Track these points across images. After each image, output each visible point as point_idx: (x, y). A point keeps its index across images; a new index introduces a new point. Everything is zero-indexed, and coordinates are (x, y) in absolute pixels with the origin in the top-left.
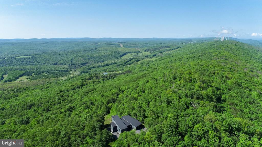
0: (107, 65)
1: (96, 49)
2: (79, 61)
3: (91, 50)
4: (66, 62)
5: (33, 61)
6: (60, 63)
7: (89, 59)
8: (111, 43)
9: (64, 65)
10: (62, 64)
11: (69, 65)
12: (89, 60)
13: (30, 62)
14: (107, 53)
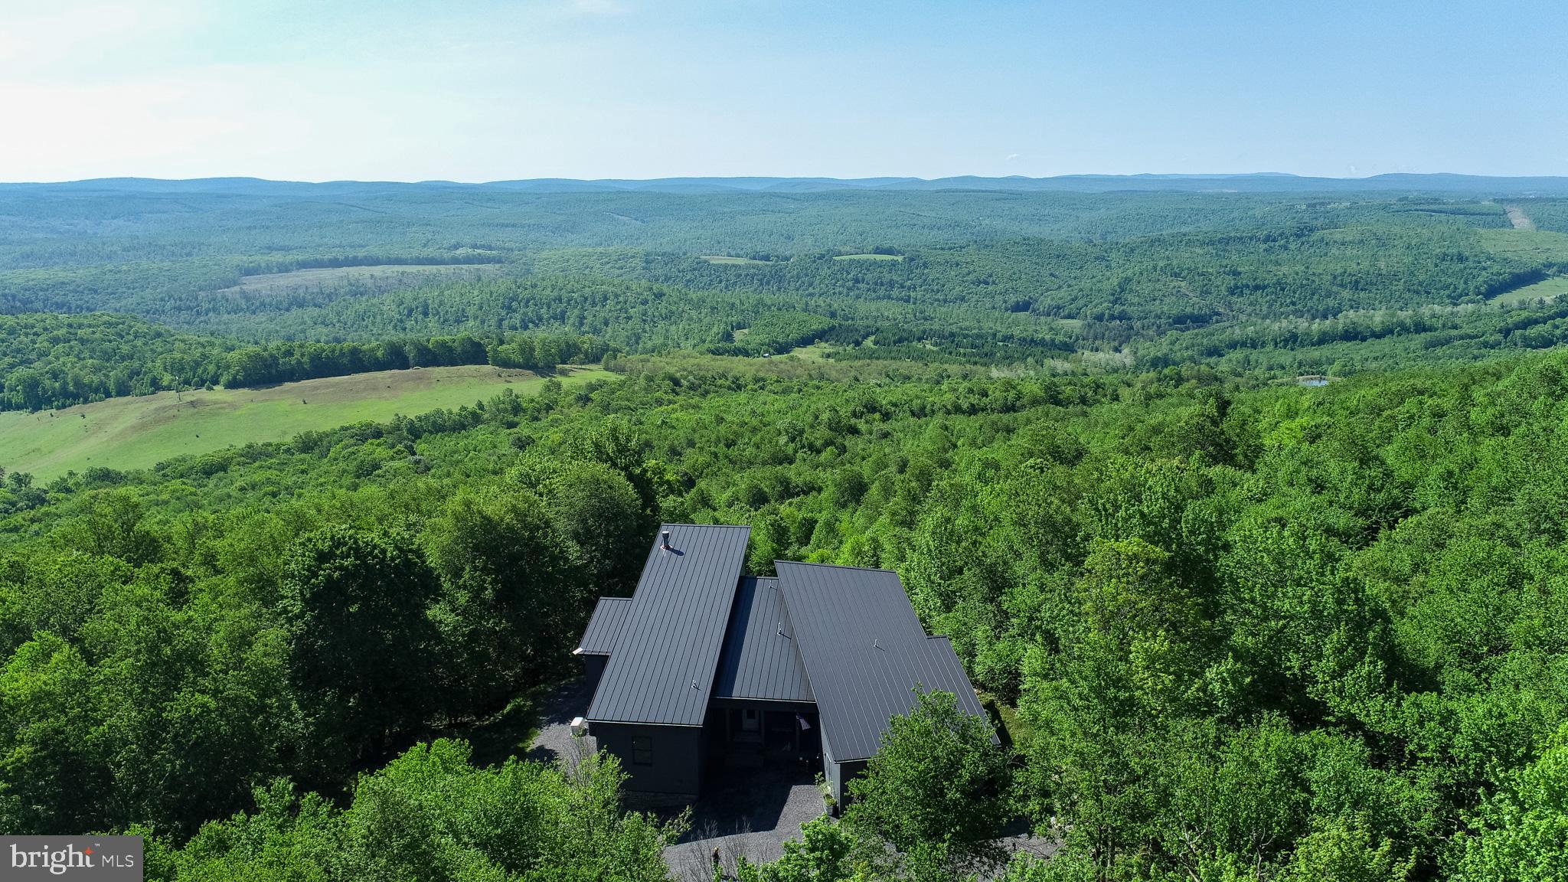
0: (1352, 335)
1: (1302, 232)
2: (1167, 300)
3: (1267, 239)
4: (1081, 302)
5: (909, 283)
6: (1046, 302)
7: (1232, 291)
8: (1436, 201)
9: (1070, 317)
10: (1056, 311)
11: (1099, 318)
12: (1234, 299)
13: (892, 284)
14: (1382, 265)
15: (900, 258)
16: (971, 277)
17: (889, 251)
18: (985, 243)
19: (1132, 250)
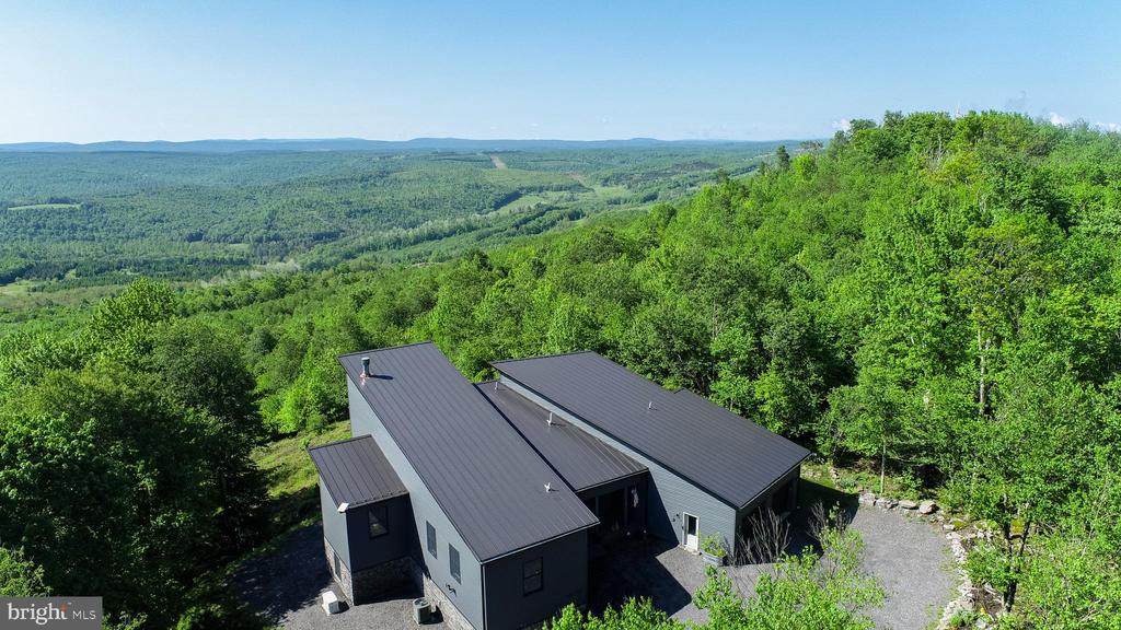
0: (433, 236)
1: (383, 174)
2: (306, 224)
3: (362, 180)
4: (243, 230)
5: (90, 226)
6: (214, 232)
7: (349, 215)
9: (236, 242)
10: (224, 238)
11: (260, 240)
12: (351, 220)
13: (74, 228)
14: (436, 192)
15: (78, 206)
16: (147, 217)
17: (65, 201)
18: (152, 191)
19: (271, 191)
